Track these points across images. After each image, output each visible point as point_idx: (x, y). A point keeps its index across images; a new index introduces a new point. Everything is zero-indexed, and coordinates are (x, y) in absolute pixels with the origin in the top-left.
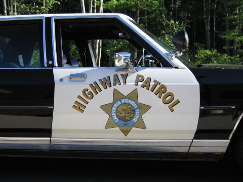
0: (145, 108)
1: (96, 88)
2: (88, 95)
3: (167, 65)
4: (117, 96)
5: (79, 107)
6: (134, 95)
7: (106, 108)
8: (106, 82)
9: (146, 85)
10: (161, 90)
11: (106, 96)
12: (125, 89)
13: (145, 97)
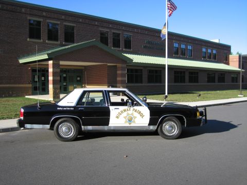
0: (135, 117)
1: (122, 112)
2: (120, 114)
3: (141, 105)
4: (128, 114)
5: (117, 117)
6: (132, 114)
7: (125, 117)
8: (125, 110)
9: (136, 111)
10: (140, 113)
11: (125, 114)
12: (130, 112)
13: (136, 114)
